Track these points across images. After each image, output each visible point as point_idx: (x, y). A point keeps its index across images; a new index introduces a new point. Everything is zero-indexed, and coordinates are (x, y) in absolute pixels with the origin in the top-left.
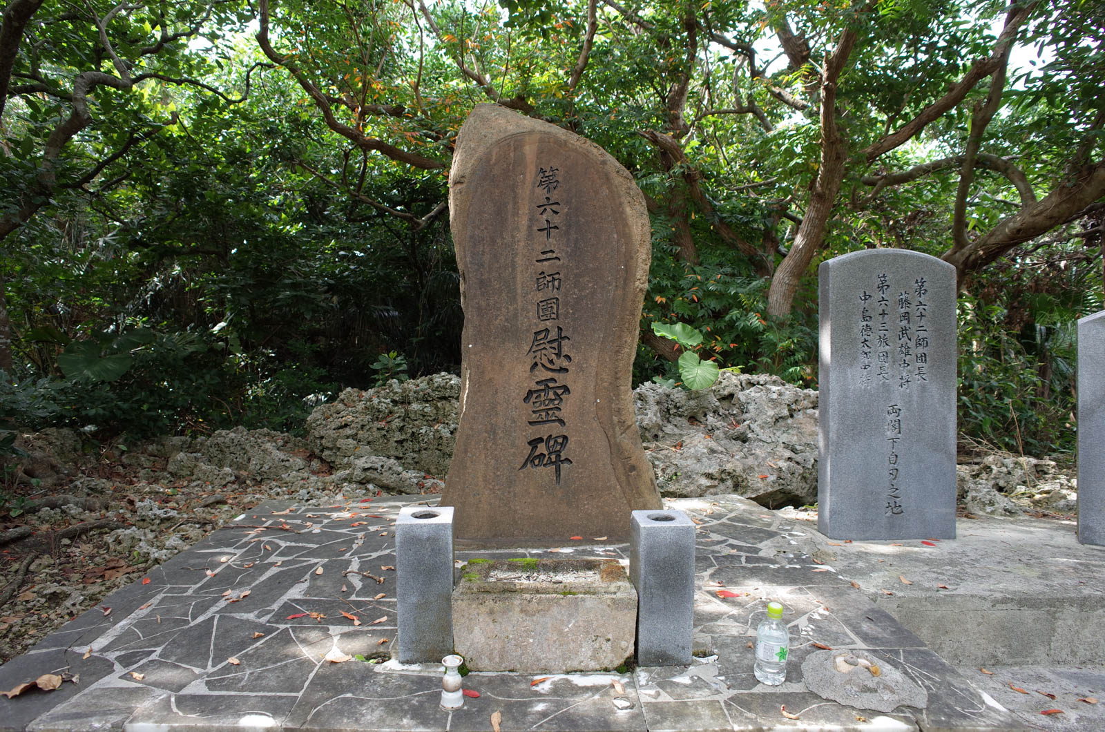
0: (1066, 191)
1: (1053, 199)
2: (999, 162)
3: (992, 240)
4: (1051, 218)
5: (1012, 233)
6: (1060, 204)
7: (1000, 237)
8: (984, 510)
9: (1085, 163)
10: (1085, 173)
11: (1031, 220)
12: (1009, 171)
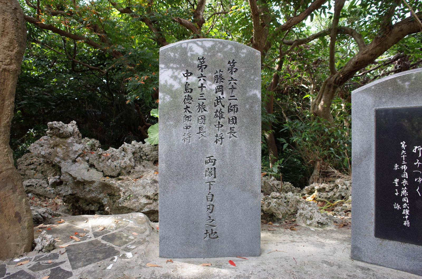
0: (379, 40)
1: (373, 45)
2: (349, 29)
3: (346, 69)
4: (372, 55)
5: (354, 64)
6: (376, 47)
7: (349, 67)
8: (305, 222)
9: (388, 25)
10: (388, 30)
11: (362, 56)
12: (353, 34)
